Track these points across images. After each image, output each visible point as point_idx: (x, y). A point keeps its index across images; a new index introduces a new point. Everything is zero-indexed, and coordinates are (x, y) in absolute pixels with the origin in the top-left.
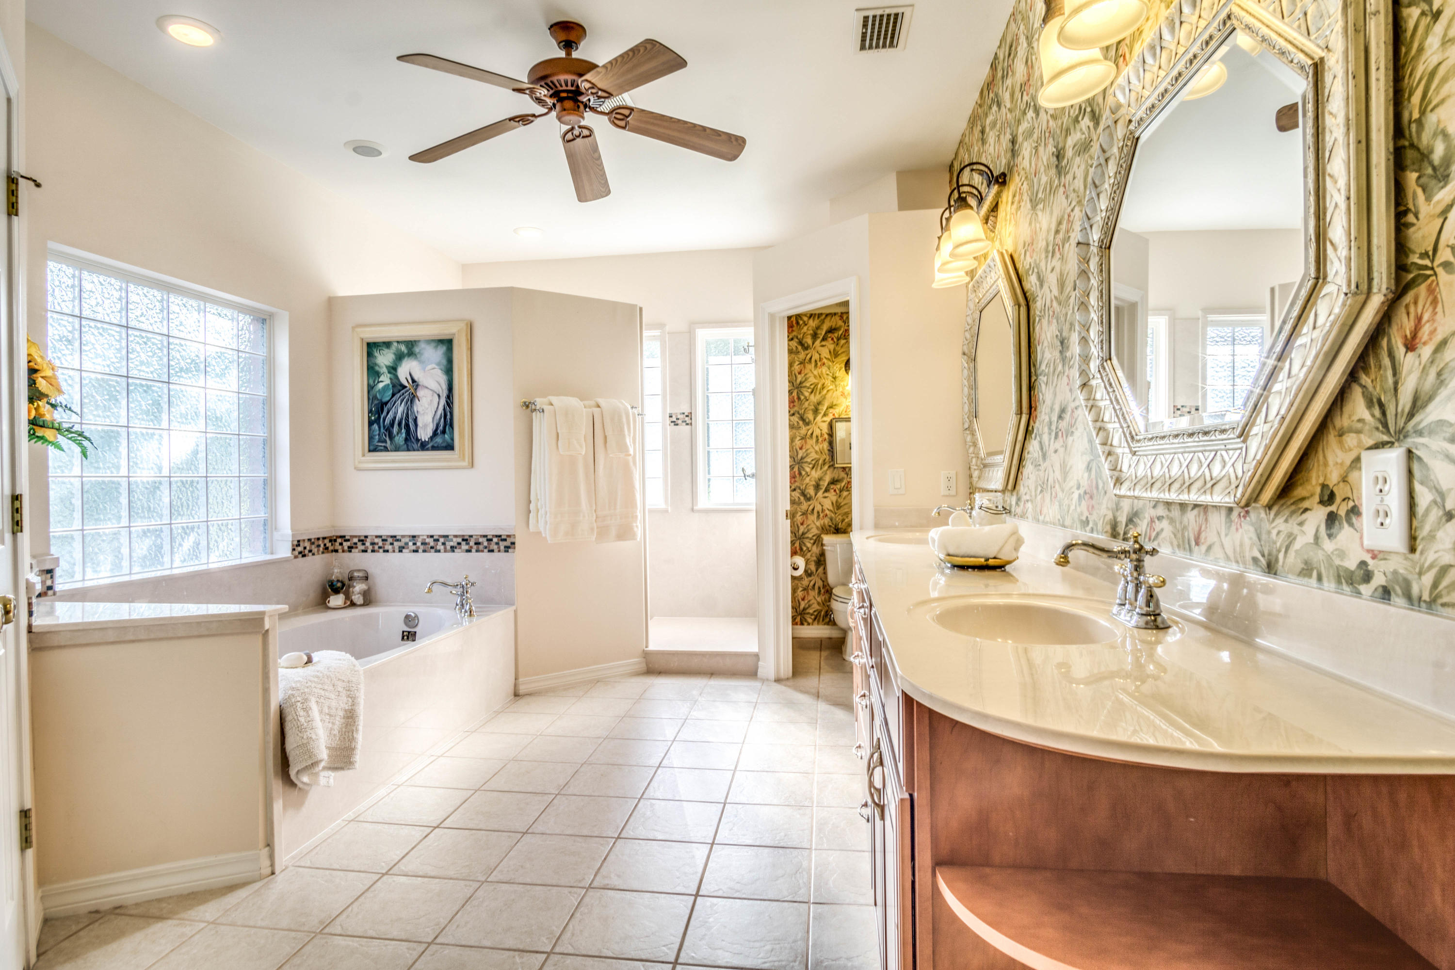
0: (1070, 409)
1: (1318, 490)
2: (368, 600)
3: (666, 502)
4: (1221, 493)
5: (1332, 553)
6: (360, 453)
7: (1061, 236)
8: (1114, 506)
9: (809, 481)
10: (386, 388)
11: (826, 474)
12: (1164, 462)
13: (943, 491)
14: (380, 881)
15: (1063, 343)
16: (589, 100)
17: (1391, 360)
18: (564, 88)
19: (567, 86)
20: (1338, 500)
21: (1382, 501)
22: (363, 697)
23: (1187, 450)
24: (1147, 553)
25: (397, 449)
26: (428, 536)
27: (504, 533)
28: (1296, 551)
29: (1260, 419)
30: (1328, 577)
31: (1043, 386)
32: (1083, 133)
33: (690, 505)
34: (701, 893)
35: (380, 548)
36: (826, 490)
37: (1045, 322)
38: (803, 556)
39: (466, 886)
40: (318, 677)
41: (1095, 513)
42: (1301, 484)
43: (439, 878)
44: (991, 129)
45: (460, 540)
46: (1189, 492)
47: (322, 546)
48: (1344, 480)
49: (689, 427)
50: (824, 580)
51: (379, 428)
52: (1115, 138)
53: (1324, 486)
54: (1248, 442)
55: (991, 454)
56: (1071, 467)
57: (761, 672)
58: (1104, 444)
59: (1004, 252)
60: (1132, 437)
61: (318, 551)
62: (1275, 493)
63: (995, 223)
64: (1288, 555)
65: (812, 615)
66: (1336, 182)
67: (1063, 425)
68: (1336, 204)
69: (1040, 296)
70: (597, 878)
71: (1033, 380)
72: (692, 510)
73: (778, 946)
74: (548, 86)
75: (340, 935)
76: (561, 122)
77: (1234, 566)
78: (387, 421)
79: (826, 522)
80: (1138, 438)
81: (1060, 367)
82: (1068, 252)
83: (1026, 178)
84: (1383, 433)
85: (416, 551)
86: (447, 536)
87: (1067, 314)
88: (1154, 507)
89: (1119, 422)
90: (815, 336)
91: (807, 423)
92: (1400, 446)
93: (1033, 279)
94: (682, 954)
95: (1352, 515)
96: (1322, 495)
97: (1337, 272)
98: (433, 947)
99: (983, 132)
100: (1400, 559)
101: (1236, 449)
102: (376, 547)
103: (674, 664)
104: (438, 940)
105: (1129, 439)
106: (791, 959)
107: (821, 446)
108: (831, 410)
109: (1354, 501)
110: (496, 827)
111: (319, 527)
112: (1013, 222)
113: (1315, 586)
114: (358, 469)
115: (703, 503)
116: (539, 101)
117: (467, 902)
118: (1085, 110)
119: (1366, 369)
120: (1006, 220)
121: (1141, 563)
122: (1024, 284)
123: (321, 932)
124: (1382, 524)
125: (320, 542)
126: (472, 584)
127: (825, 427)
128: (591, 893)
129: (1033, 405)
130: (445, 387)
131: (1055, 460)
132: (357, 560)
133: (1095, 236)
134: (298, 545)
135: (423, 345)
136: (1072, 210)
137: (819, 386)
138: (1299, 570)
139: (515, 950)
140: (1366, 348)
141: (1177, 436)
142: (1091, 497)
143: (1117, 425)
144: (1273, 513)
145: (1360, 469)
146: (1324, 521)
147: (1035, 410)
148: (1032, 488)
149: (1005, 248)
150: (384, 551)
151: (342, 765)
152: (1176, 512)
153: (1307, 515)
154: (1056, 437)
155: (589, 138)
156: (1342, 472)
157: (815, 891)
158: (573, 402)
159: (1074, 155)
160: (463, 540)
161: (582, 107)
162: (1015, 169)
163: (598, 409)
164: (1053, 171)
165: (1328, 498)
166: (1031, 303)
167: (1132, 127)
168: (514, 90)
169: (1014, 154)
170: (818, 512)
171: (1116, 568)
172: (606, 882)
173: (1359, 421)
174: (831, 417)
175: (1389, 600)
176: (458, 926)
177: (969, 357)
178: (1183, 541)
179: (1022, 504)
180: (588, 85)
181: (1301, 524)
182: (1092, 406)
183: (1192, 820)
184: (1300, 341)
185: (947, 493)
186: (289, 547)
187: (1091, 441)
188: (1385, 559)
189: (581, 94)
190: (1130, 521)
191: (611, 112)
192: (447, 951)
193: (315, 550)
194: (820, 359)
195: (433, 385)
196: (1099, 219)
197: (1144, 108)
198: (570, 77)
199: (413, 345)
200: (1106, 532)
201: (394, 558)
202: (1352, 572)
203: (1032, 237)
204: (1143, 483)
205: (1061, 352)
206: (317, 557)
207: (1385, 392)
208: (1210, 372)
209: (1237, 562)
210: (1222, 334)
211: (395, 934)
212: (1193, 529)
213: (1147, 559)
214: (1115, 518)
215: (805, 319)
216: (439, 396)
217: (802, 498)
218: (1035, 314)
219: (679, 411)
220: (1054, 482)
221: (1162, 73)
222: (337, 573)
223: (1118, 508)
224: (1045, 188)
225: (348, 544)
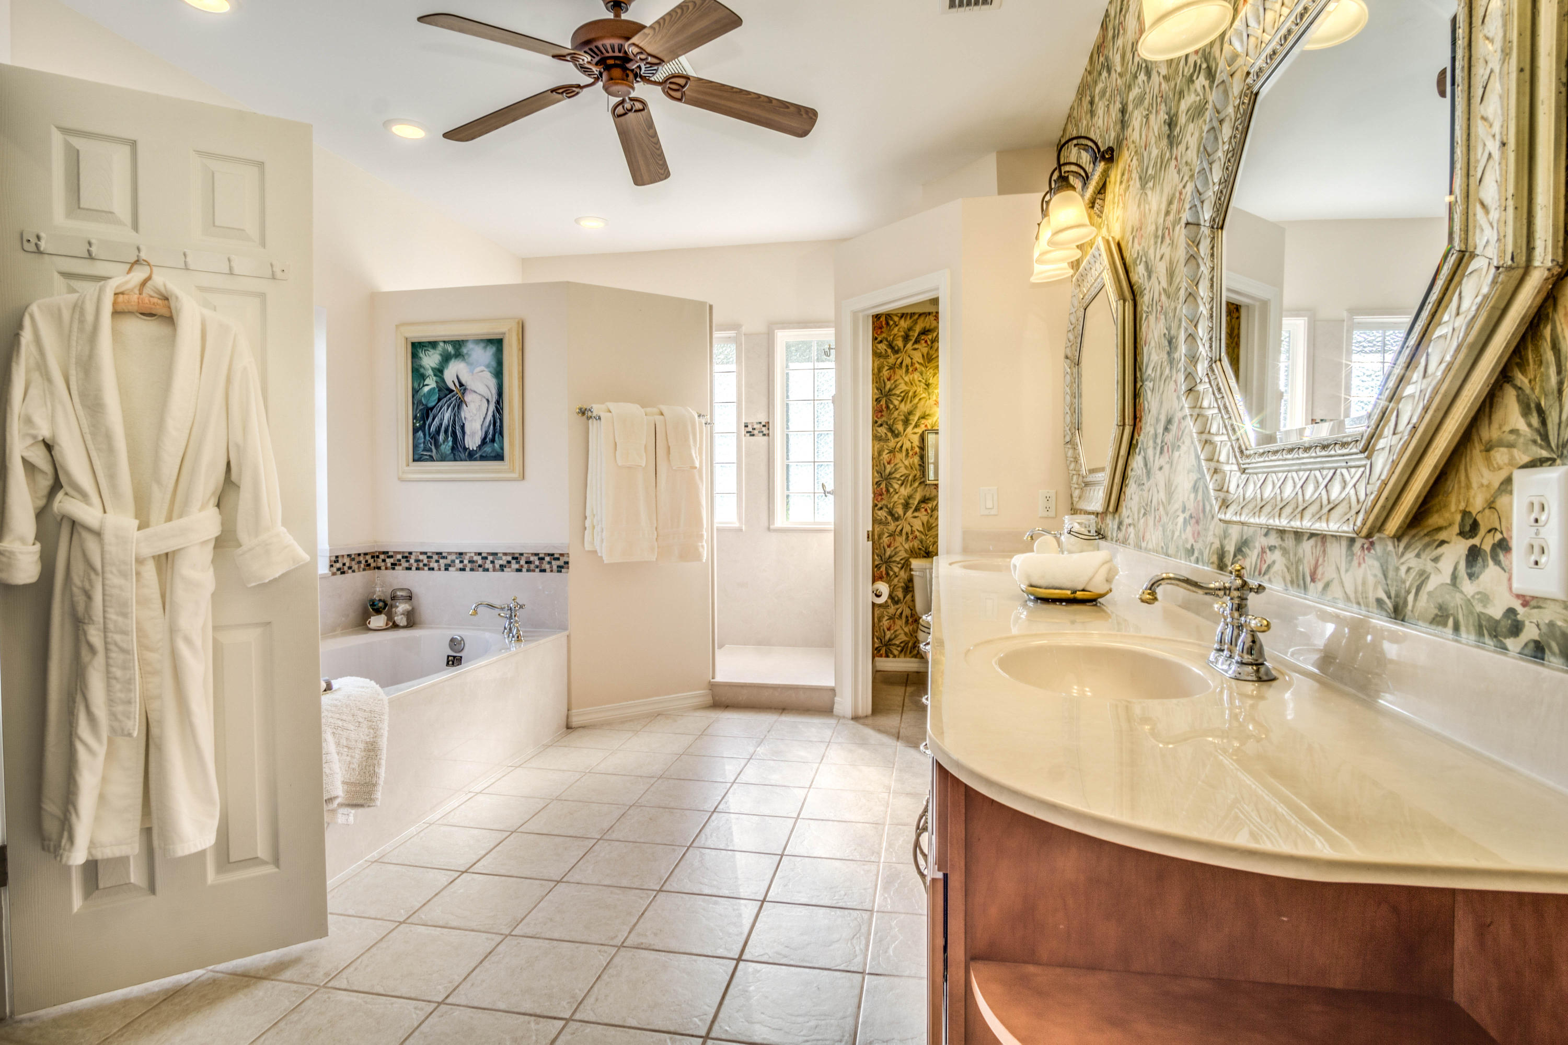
0: (1176, 420)
1: (1458, 518)
2: (412, 621)
3: (740, 519)
4: (1339, 521)
5: (1473, 597)
6: (405, 464)
7: (1171, 217)
8: (1222, 533)
9: (898, 499)
10: (431, 391)
11: (916, 491)
12: (1276, 481)
13: (1042, 512)
14: (396, 931)
15: (1171, 342)
16: (639, 67)
17: (1555, 354)
18: (611, 54)
19: (614, 52)
20: (1482, 531)
21: (1537, 534)
22: (387, 728)
23: (1303, 467)
24: (1251, 590)
25: (443, 459)
26: (476, 554)
27: (557, 552)
28: (1429, 593)
29: (1388, 431)
30: (1467, 627)
31: (1149, 393)
32: (1198, 95)
33: (767, 524)
34: (744, 957)
35: (425, 565)
36: (917, 510)
37: (1152, 318)
38: (889, 582)
39: (487, 939)
40: (336, 706)
41: (1200, 541)
42: (1437, 511)
43: (459, 929)
44: (1101, 98)
45: (509, 558)
46: (1302, 518)
47: (363, 562)
48: (1491, 505)
49: (766, 438)
50: (912, 608)
51: (425, 435)
52: (1231, 95)
53: (1465, 514)
54: (1373, 459)
55: (1092, 471)
56: (1176, 487)
57: (837, 709)
58: (1210, 460)
59: (1111, 239)
60: (1242, 452)
61: (359, 567)
62: (1404, 521)
63: (1103, 207)
64: (1419, 598)
65: (898, 646)
66: (1491, 126)
67: (1169, 437)
68: (1490, 154)
69: (1148, 289)
70: (632, 935)
71: (1138, 386)
72: (769, 529)
73: (823, 1022)
74: (592, 53)
75: (345, 990)
76: (609, 93)
77: (1355, 608)
78: (433, 428)
79: (916, 545)
80: (1248, 452)
81: (1167, 371)
82: (1179, 236)
83: (1136, 152)
84: (1541, 447)
85: (463, 570)
86: (496, 554)
87: (1176, 309)
88: (1266, 535)
89: (1228, 434)
90: (906, 338)
91: (896, 435)
92: (1563, 464)
93: (1141, 269)
94: (716, 1027)
95: (1499, 550)
96: (1462, 525)
97: (1488, 242)
98: (443, 1008)
99: (1092, 103)
100: (1559, 609)
101: (1359, 467)
102: (421, 565)
103: (743, 697)
104: (449, 1001)
105: (1238, 454)
106: (837, 1038)
107: (911, 461)
108: (923, 421)
109: (1502, 533)
110: (528, 874)
111: (360, 542)
112: (1121, 205)
113: (1451, 637)
114: (401, 480)
115: (780, 521)
116: (583, 69)
117: (486, 957)
118: (1200, 66)
119: (1523, 366)
120: (1114, 203)
121: (1244, 602)
122: (1131, 275)
123: (325, 986)
124: (1536, 563)
125: (361, 558)
126: (521, 607)
127: (916, 440)
128: (623, 952)
129: (1138, 416)
130: (494, 391)
131: (1159, 478)
132: (401, 578)
133: (1207, 214)
134: (336, 561)
135: (470, 346)
136: (1184, 187)
137: (911, 394)
138: (1432, 616)
139: (531, 1015)
140: (1523, 338)
141: (1291, 450)
142: (1197, 522)
143: (1225, 438)
144: (1402, 545)
145: (1511, 492)
146: (1464, 557)
147: (1140, 421)
148: (1135, 509)
149: (1113, 235)
150: (429, 569)
151: (361, 802)
152: (1290, 542)
153: (1444, 549)
154: (1161, 452)
155: (643, 113)
156: (1488, 496)
157: (873, 959)
158: (634, 409)
159: (1188, 121)
160: (513, 558)
161: (631, 76)
162: (1125, 142)
163: (662, 417)
164: (1165, 142)
165: (1470, 528)
166: (1138, 298)
167: (1249, 80)
168: (554, 56)
169: (1123, 124)
170: (907, 534)
171: (1216, 606)
172: (643, 940)
173: (1512, 431)
174: (923, 428)
175: (1543, 659)
176: (472, 985)
177: (1072, 361)
178: (1297, 576)
179: (1124, 528)
180: (636, 50)
181: (1436, 560)
182: (1198, 415)
183: (1285, 919)
184: (1439, 332)
185: (1045, 514)
186: (327, 564)
187: (1198, 457)
188: (1539, 607)
189: (630, 60)
190: (1239, 551)
191: (665, 81)
192: (457, 1012)
193: (355, 567)
194: (912, 364)
195: (482, 389)
196: (1210, 195)
197: (1263, 57)
198: (616, 42)
199: (460, 346)
200: (1212, 563)
201: (439, 576)
202: (1497, 622)
203: (1140, 220)
204: (1251, 506)
205: (1169, 353)
206: (357, 574)
207: (1546, 395)
208: (1355, 382)
209: (1358, 604)
210: (1370, 339)
211: (404, 991)
212: (1309, 562)
213: (1251, 596)
214: (1222, 547)
215: (896, 319)
216: (488, 401)
217: (889, 518)
218: (1142, 310)
219: (755, 421)
220: (1158, 504)
221: (1285, 11)
222: (379, 593)
223: (1225, 535)
224: (1156, 163)
225: (392, 560)
